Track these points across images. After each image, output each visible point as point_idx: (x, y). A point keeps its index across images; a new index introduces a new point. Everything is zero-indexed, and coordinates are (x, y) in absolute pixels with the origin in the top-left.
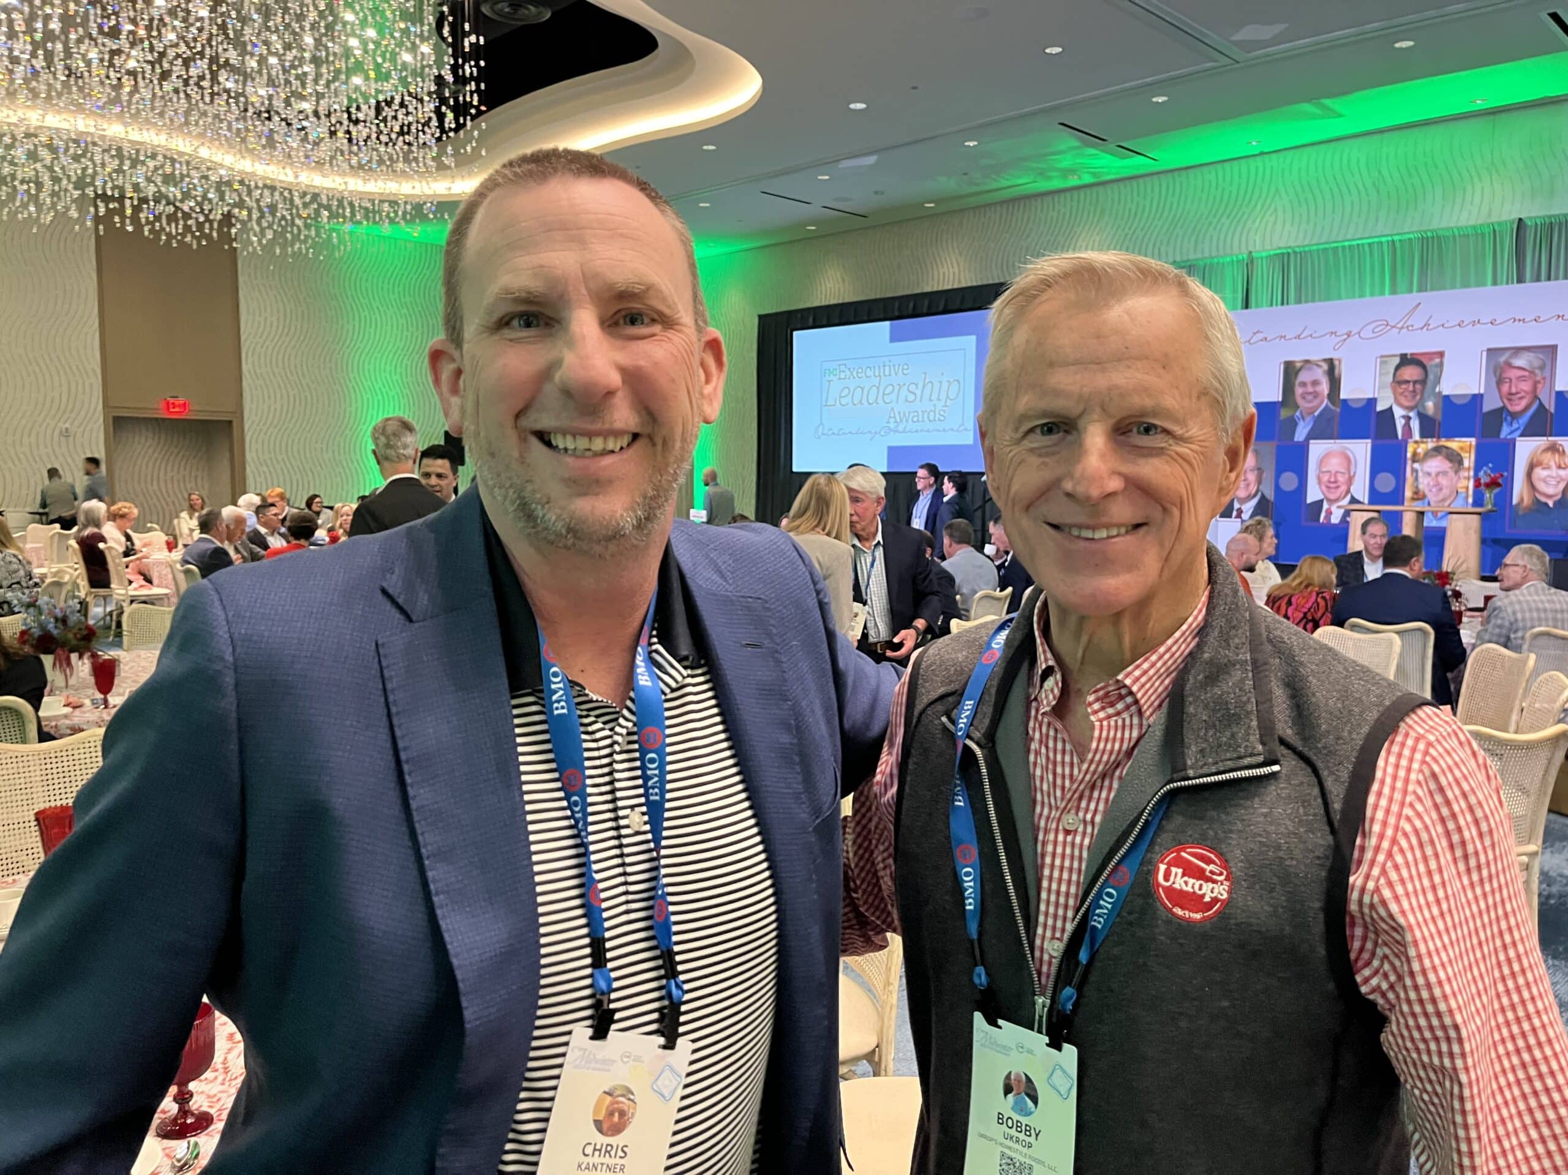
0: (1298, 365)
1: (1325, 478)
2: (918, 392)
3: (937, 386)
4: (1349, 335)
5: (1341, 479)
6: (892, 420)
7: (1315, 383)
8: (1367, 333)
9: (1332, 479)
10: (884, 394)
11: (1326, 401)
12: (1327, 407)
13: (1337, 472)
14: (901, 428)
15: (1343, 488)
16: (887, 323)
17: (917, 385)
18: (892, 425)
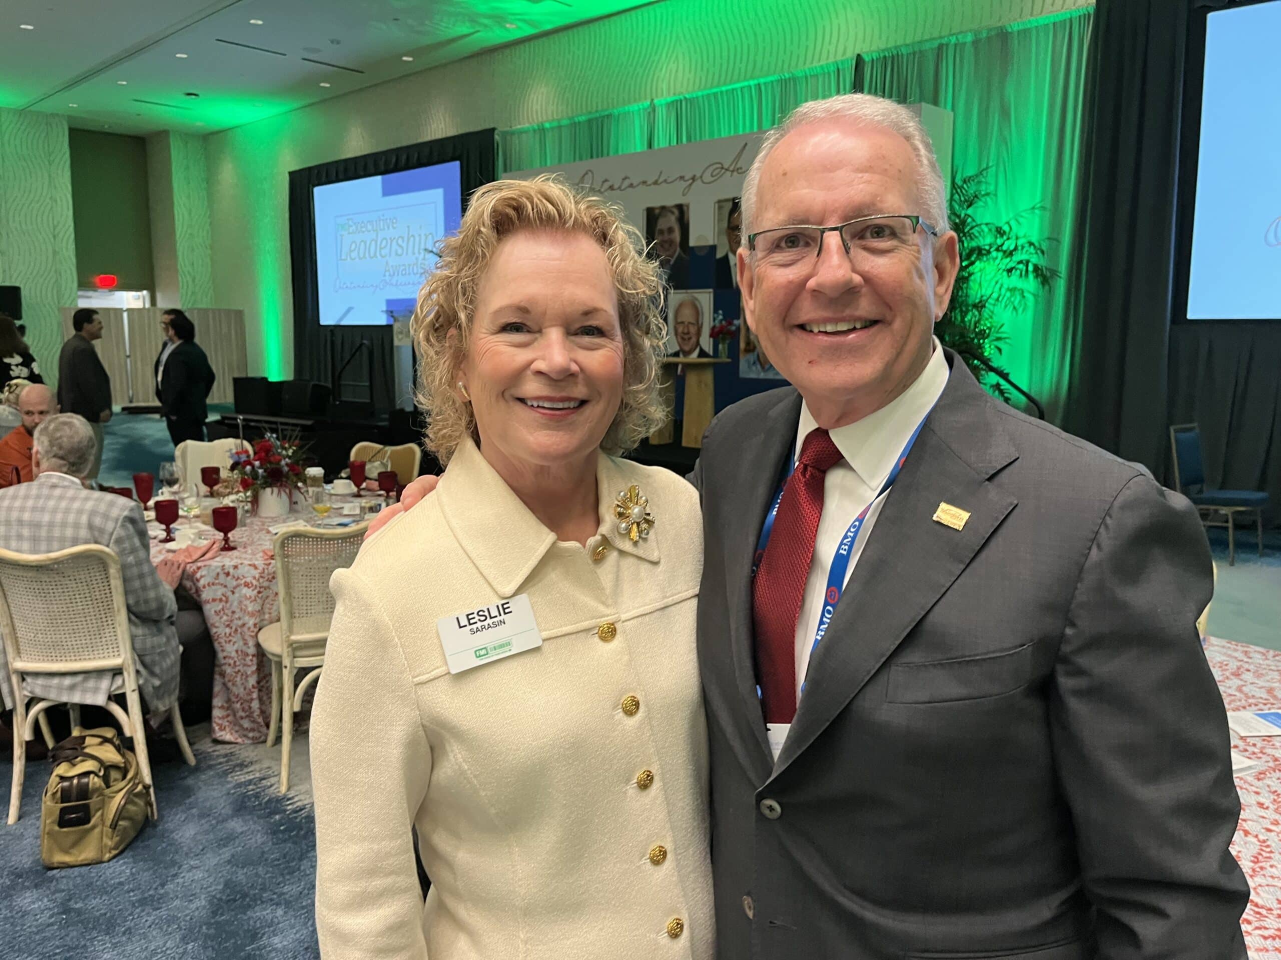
0: (657, 211)
1: (680, 330)
2: (404, 245)
3: (417, 239)
4: (694, 179)
5: (693, 330)
6: (387, 274)
7: (670, 230)
8: (707, 177)
9: (686, 331)
10: (381, 248)
11: (678, 249)
12: (679, 257)
13: (689, 323)
14: (394, 282)
15: (694, 340)
16: (379, 178)
17: (403, 238)
18: (387, 278)
